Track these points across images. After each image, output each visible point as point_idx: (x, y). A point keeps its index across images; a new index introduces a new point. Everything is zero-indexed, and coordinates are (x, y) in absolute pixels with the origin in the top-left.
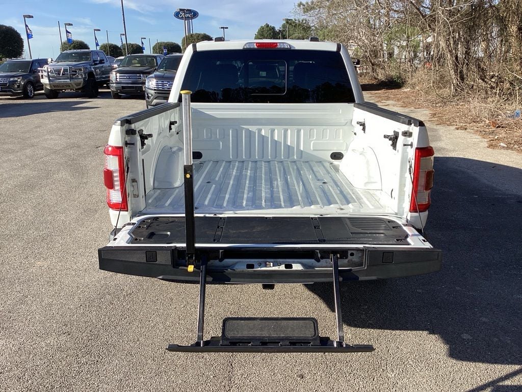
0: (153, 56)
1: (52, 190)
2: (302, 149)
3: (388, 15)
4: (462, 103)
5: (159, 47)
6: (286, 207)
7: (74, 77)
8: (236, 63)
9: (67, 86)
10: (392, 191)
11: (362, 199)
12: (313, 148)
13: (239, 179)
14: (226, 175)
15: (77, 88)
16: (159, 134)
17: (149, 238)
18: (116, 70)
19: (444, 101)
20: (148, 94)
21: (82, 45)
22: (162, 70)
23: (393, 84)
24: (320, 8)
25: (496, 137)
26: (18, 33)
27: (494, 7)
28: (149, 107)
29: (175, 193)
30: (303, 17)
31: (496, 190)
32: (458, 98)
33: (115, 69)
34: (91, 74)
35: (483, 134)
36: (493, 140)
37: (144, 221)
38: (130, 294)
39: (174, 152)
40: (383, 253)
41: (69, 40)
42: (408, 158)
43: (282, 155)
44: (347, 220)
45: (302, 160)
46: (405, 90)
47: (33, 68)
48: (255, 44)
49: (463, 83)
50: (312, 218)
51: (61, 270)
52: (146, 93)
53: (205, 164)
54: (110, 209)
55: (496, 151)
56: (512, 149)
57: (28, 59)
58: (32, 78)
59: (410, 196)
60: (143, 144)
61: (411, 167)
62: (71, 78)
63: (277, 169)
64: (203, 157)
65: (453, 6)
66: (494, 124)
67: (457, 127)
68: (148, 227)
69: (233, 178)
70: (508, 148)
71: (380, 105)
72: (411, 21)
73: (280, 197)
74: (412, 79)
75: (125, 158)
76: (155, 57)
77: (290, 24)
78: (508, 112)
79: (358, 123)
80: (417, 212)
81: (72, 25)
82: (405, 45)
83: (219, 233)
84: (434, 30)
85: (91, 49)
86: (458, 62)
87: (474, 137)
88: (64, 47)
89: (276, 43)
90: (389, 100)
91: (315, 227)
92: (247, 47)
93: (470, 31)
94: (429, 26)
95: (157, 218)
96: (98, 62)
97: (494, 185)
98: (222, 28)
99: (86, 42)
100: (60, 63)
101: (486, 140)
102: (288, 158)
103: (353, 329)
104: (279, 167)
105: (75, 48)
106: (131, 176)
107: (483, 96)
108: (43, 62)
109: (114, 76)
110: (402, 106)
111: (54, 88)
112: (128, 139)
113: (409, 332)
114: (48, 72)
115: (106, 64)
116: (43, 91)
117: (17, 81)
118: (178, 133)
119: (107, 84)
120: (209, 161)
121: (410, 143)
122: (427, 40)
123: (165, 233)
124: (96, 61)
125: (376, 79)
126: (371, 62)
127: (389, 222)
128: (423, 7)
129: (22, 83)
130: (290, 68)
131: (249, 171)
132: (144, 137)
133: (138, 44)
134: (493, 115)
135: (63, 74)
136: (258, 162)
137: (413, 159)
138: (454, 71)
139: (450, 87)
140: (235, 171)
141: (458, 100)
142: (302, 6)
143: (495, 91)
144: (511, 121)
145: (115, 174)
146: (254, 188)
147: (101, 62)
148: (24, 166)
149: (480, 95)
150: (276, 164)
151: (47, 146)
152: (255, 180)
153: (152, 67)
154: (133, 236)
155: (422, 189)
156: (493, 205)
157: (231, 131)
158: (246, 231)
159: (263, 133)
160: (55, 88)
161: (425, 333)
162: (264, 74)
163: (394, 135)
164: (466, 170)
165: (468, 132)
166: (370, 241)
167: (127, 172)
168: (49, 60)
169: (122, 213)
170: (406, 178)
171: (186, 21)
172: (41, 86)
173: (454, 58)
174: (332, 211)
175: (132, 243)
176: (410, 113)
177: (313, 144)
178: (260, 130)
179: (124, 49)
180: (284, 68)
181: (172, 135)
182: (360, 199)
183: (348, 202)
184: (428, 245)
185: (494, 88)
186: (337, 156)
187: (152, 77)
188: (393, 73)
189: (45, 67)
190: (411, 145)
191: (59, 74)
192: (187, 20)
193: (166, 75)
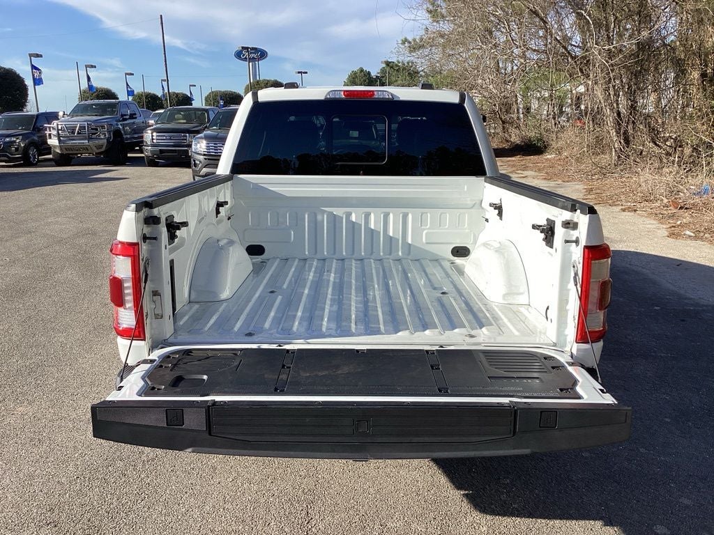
0: (204, 110)
1: (50, 297)
2: (410, 242)
3: (524, 56)
4: (627, 175)
5: (214, 98)
6: (387, 333)
7: (94, 136)
8: (317, 119)
9: (84, 149)
10: (548, 308)
11: (502, 319)
12: (426, 240)
13: (318, 286)
14: (299, 280)
15: (97, 151)
16: (199, 222)
17: (173, 386)
18: (152, 128)
19: (604, 172)
20: (194, 161)
21: (108, 94)
22: (215, 128)
23: (531, 148)
24: (431, 46)
25: (679, 223)
26: (21, 77)
27: (669, 45)
28: (197, 178)
29: (221, 309)
30: (409, 58)
31: (686, 299)
32: (622, 167)
33: (150, 126)
34: (117, 133)
35: (661, 218)
36: (674, 227)
37: (169, 357)
38: (153, 460)
39: (222, 248)
40: (541, 412)
41: (91, 87)
42: (572, 261)
43: (381, 251)
44: (481, 355)
45: (410, 257)
46: (548, 157)
47: (38, 125)
48: (342, 93)
49: (628, 147)
50: (427, 351)
51: (53, 421)
52: (192, 160)
53: (269, 263)
54: (119, 337)
55: (680, 242)
56: (702, 239)
57: (34, 112)
58: (36, 138)
59: (577, 318)
60: (172, 237)
61: (576, 274)
62: (90, 139)
63: (374, 271)
64: (265, 254)
65: (612, 44)
66: (675, 204)
67: (623, 207)
68: (175, 365)
69: (308, 284)
70: (696, 238)
71: (515, 177)
72: (556, 64)
73: (378, 315)
74: (557, 142)
75: (143, 260)
76: (207, 111)
77: (392, 67)
78: (692, 187)
79: (491, 205)
80: (588, 343)
81: (95, 67)
82: (547, 96)
83: (284, 377)
84: (588, 76)
85: (120, 100)
86: (621, 120)
87: (648, 222)
88: (84, 95)
89: (373, 91)
90: (528, 171)
91: (432, 367)
92: (331, 96)
93: (636, 78)
94: (581, 70)
95: (190, 351)
96: (127, 117)
97: (682, 292)
98: (299, 73)
99: (114, 90)
100: (74, 118)
101: (664, 226)
102: (390, 254)
103: (489, 517)
104: (376, 268)
105: (98, 97)
106: (152, 286)
107: (656, 165)
108: (53, 116)
109: (148, 136)
110: (545, 179)
111: (65, 152)
112: (147, 230)
113: (574, 522)
114: (58, 130)
115: (139, 120)
116: (51, 156)
117: (15, 142)
118: (229, 218)
119: (140, 147)
120: (275, 258)
121: (574, 239)
122: (578, 89)
123: (199, 377)
124: (125, 115)
125: (507, 141)
126: (501, 119)
127: (545, 358)
128: (572, 45)
129: (22, 145)
130: (393, 125)
131: (333, 275)
132: (173, 227)
133: (184, 92)
134: (672, 192)
135: (78, 133)
136: (346, 260)
137: (579, 263)
138: (616, 131)
139: (611, 153)
140: (312, 274)
141: (622, 171)
142: (407, 44)
143: (672, 158)
144: (697, 200)
145: (126, 285)
146: (340, 301)
147: (132, 116)
148: (14, 262)
149: (652, 164)
150: (373, 263)
151: (49, 232)
152: (340, 288)
153: (201, 124)
154: (150, 383)
155: (595, 308)
156: (683, 321)
157: (306, 216)
158: (327, 372)
159: (353, 218)
160: (67, 152)
161: (599, 524)
162: (355, 134)
163: (548, 225)
164: (640, 269)
165: (638, 214)
166: (518, 391)
167: (145, 282)
168: (61, 114)
169: (134, 342)
170: (569, 290)
171: (251, 64)
172: (48, 149)
173: (615, 115)
174: (456, 339)
175: (146, 395)
176: (557, 187)
177: (426, 234)
178: (348, 215)
179: (166, 99)
180: (383, 127)
181: (219, 222)
182: (498, 320)
183: (481, 326)
184: (608, 399)
185: (671, 155)
186: (461, 252)
187: (201, 138)
188: (532, 134)
189: (55, 124)
190: (577, 242)
191: (73, 133)
192: (252, 61)
193: (220, 134)
